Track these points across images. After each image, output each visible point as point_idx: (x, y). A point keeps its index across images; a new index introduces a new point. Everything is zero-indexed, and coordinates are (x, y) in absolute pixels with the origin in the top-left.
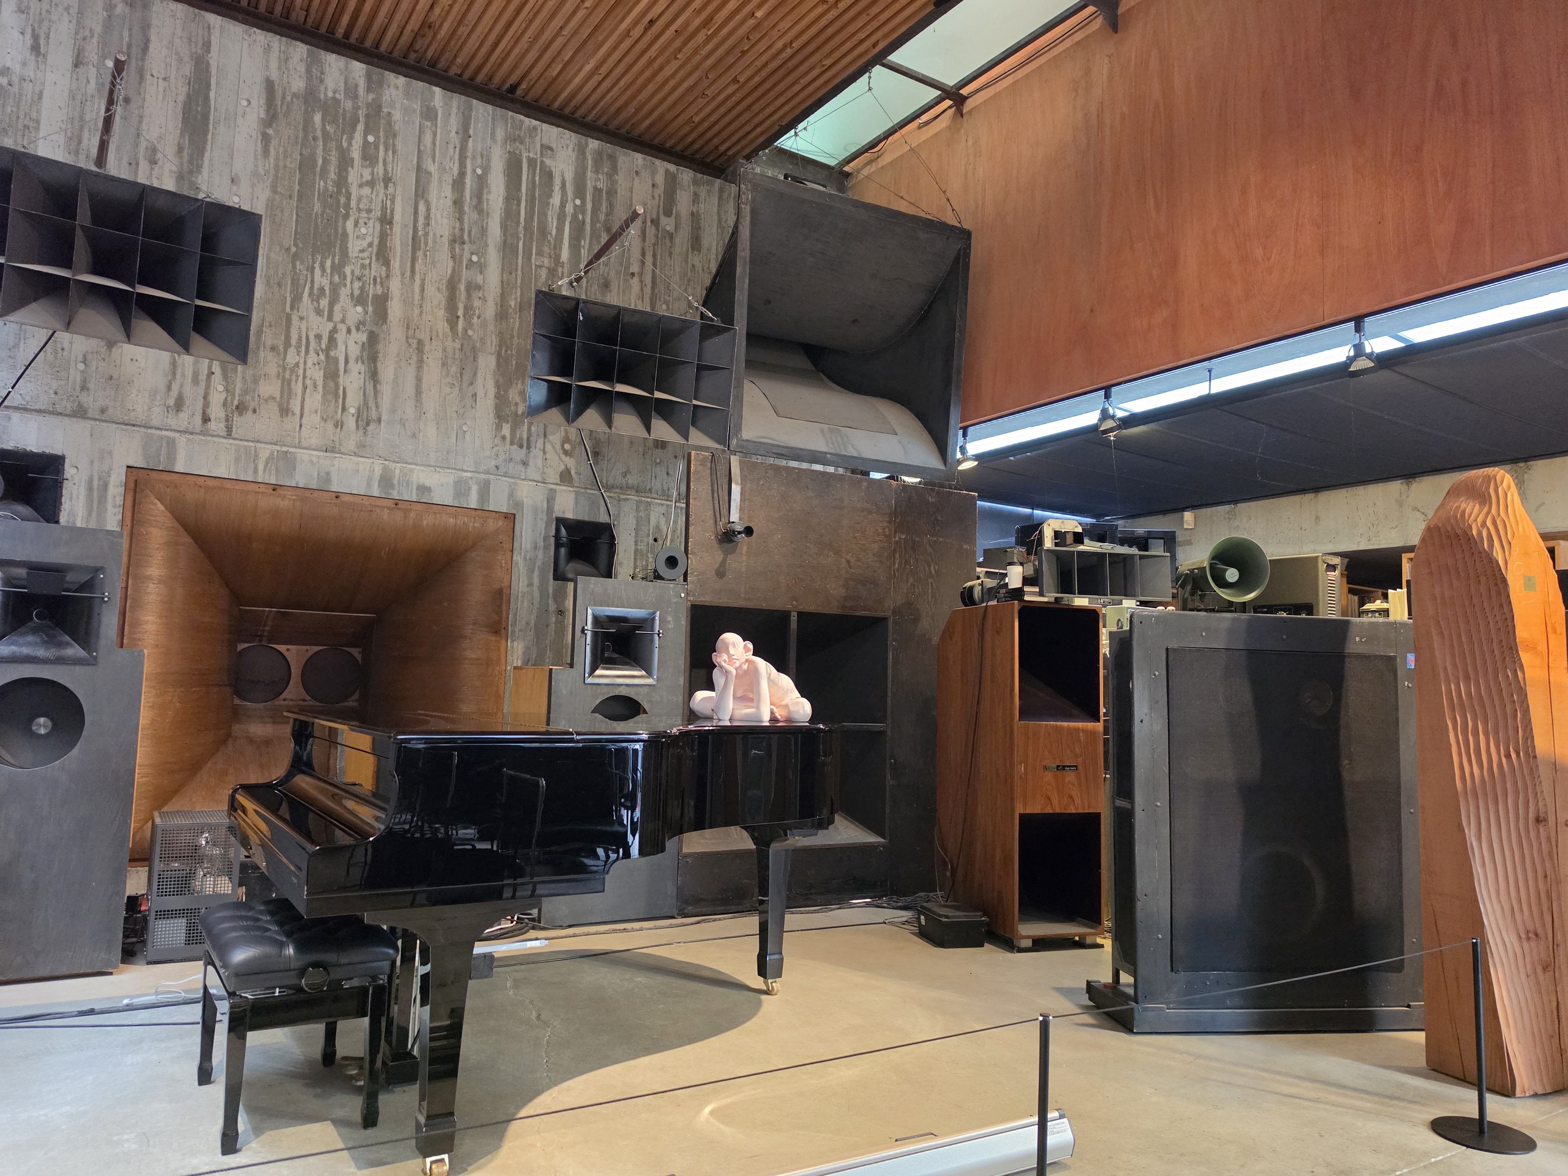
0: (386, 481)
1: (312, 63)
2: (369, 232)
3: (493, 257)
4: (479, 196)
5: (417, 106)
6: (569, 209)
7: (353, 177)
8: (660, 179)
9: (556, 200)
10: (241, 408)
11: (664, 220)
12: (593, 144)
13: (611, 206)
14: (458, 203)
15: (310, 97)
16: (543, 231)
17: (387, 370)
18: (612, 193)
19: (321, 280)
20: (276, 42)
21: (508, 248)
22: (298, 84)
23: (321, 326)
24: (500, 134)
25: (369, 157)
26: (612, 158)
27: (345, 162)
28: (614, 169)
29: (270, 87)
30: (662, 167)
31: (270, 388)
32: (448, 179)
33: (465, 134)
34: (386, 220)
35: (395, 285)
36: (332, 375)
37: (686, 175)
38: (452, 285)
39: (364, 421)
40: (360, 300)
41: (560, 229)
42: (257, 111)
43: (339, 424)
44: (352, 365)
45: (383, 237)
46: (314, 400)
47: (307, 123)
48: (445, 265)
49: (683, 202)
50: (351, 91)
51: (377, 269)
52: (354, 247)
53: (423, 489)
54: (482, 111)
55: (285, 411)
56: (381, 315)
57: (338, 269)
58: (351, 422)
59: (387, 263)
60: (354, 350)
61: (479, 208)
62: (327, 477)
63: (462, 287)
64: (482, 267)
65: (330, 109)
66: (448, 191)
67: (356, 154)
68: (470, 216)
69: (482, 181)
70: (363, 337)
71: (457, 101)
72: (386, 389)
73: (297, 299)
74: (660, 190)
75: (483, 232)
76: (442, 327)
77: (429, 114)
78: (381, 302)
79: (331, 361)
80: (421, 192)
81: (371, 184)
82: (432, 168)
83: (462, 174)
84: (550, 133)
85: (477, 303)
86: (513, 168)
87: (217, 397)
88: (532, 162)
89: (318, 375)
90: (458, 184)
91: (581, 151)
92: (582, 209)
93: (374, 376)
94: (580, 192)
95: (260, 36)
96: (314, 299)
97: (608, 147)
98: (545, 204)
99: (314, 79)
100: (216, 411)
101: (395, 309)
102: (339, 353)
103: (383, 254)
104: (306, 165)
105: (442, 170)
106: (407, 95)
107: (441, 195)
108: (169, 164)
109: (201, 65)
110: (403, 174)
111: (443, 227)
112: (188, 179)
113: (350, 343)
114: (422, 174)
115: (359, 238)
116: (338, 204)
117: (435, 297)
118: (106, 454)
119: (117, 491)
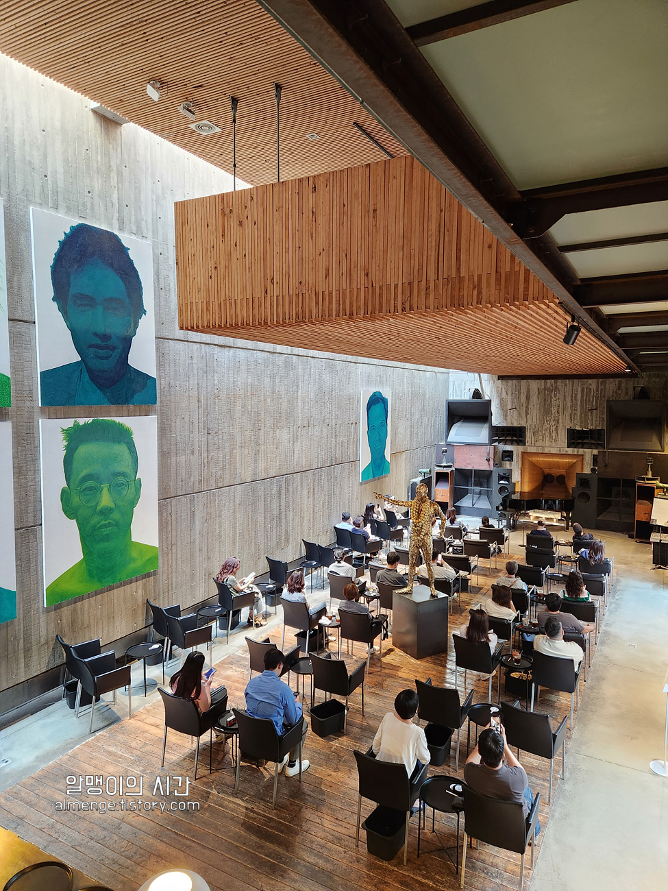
0: (560, 451)
1: (545, 382)
2: (556, 408)
3: (579, 408)
4: (576, 397)
5: (564, 384)
6: (595, 394)
7: (553, 400)
8: (617, 383)
9: (592, 394)
10: (537, 441)
11: (618, 391)
12: (601, 380)
13: (605, 391)
14: (572, 400)
15: (545, 389)
16: (589, 400)
17: (559, 432)
18: (605, 389)
19: (548, 419)
20: (539, 381)
21: (582, 406)
22: (543, 387)
23: (548, 426)
24: (580, 384)
25: (555, 396)
26: (605, 382)
27: (551, 398)
28: (606, 384)
29: (539, 388)
30: (617, 380)
31: (541, 437)
32: (570, 396)
33: (573, 387)
34: (558, 406)
35: (560, 417)
36: (550, 434)
37: (624, 380)
38: (571, 415)
39: (556, 441)
40: (554, 421)
41: (593, 399)
42: (537, 393)
43: (552, 442)
44: (554, 432)
45: (558, 408)
46: (547, 438)
47: (545, 393)
48: (570, 411)
49: (623, 385)
50: (552, 386)
51: (557, 415)
52: (553, 412)
53: (567, 451)
55: (543, 441)
56: (558, 422)
57: (551, 416)
61: (576, 399)
62: (550, 451)
63: (573, 415)
64: (576, 410)
65: (548, 390)
66: (570, 398)
67: (553, 396)
68: (574, 401)
69: (576, 394)
70: (555, 427)
71: (571, 381)
72: (559, 435)
73: (544, 422)
74: (617, 384)
75: (577, 404)
76: (569, 423)
77: (566, 385)
78: (558, 420)
79: (550, 432)
80: (565, 399)
81: (556, 400)
82: (566, 394)
83: (572, 394)
84: (590, 381)
85: (576, 417)
86: (583, 390)
87: (532, 440)
88: (587, 388)
89: (548, 434)
90: (572, 396)
91: (598, 383)
92: (598, 394)
93: (557, 433)
94: (597, 391)
95: (537, 381)
96: (547, 422)
97: (604, 380)
98: (589, 395)
99: (545, 385)
100: (533, 442)
101: (560, 421)
102: (551, 430)
103: (558, 412)
104: (545, 400)
105: (568, 394)
106: (562, 383)
107: (568, 399)
108: (524, 405)
109: (528, 389)
110: (561, 397)
111: (569, 404)
112: (527, 408)
113: (553, 428)
114: (565, 396)
115: (554, 410)
116: (550, 405)
117: (568, 417)
118: (518, 450)
119: (520, 455)
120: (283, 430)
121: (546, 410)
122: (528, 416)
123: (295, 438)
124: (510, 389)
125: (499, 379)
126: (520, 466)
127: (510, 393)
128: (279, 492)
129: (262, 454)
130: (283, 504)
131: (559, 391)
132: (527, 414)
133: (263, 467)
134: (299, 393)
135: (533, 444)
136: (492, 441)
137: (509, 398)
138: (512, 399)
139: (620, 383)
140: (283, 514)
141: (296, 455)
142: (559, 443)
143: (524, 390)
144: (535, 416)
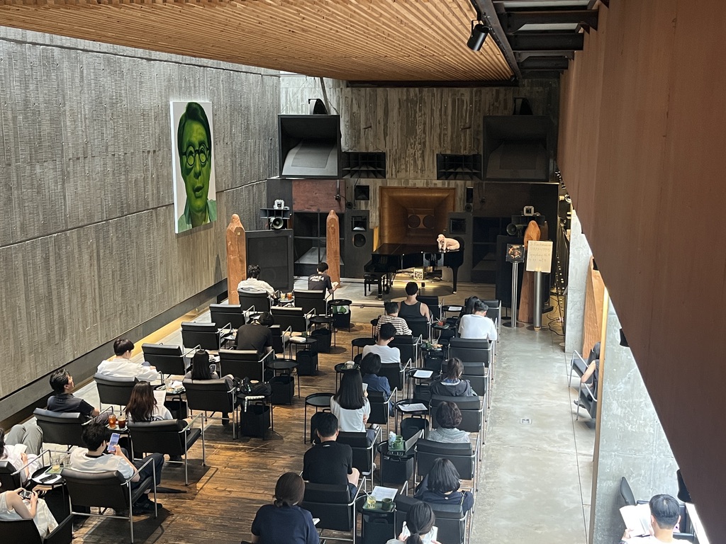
0: (427, 183)
1: (408, 91)
2: (422, 127)
3: (449, 126)
4: (445, 112)
5: (430, 94)
6: (468, 108)
7: (417, 116)
8: (494, 93)
9: (465, 107)
10: (398, 171)
11: (495, 103)
12: (475, 89)
13: (480, 104)
14: (441, 115)
15: (407, 100)
16: (462, 117)
17: (426, 159)
18: (480, 101)
19: (412, 141)
20: (400, 89)
21: (453, 123)
22: (405, 98)
23: (412, 151)
24: (450, 94)
25: (420, 110)
26: (480, 91)
27: (415, 112)
28: (481, 94)
29: (399, 99)
30: (495, 89)
31: (403, 167)
32: (438, 110)
33: (441, 98)
34: (425, 124)
35: (427, 138)
36: (415, 162)
37: (502, 89)
38: (440, 135)
39: (422, 170)
40: (420, 144)
41: (466, 115)
42: (398, 106)
43: (417, 172)
44: (420, 159)
45: (424, 127)
46: (412, 168)
47: (407, 105)
48: (438, 131)
49: (502, 96)
50: (416, 95)
51: (423, 136)
52: (418, 131)
53: (435, 184)
54: (446, 90)
55: (406, 171)
56: (425, 146)
57: (415, 138)
58: (419, 171)
59: (425, 134)
60: (419, 155)
61: (445, 115)
62: (415, 184)
63: (442, 135)
64: (447, 129)
65: (412, 101)
66: (438, 112)
67: (418, 110)
68: (444, 117)
69: (446, 108)
70: (421, 152)
71: (440, 89)
72: (426, 163)
73: (407, 146)
74: (494, 95)
75: (447, 120)
76: (438, 145)
77: (433, 95)
78: (424, 143)
79: (415, 159)
80: (432, 114)
81: (421, 116)
82: (434, 108)
83: (441, 107)
84: (463, 90)
85: (446, 138)
86: (454, 102)
87: (394, 171)
88: (458, 99)
89: (412, 162)
90: (441, 110)
91: (471, 93)
92: (471, 108)
93: (424, 160)
94: (471, 103)
95: (397, 89)
96: (411, 145)
97: (479, 89)
98: (462, 109)
99: (408, 95)
100: (394, 173)
101: (427, 143)
102: (416, 156)
103: (425, 133)
104: (407, 115)
105: (437, 108)
106: (428, 92)
107: (437, 114)
108: (382, 123)
109: (386, 100)
110: (428, 111)
111: (437, 122)
112: (385, 126)
113: (418, 154)
114: (432, 110)
115: (419, 129)
116: (415, 123)
117: (436, 139)
118: (376, 184)
119: (378, 191)
120: (45, 164)
121: (409, 130)
122: (387, 138)
123: (65, 177)
124: (363, 100)
125: (347, 87)
126: (378, 206)
127: (363, 107)
128: (46, 259)
129: (15, 203)
130: (53, 277)
131: (425, 103)
132: (385, 134)
133: (18, 223)
134: (67, 108)
135: (394, 176)
136: (341, 173)
137: (363, 112)
138: (366, 114)
139: (498, 92)
140: (55, 293)
141: (68, 203)
142: (426, 173)
143: (380, 101)
144: (395, 137)
